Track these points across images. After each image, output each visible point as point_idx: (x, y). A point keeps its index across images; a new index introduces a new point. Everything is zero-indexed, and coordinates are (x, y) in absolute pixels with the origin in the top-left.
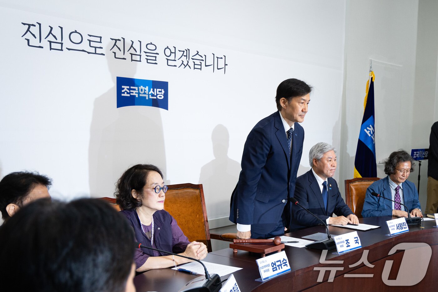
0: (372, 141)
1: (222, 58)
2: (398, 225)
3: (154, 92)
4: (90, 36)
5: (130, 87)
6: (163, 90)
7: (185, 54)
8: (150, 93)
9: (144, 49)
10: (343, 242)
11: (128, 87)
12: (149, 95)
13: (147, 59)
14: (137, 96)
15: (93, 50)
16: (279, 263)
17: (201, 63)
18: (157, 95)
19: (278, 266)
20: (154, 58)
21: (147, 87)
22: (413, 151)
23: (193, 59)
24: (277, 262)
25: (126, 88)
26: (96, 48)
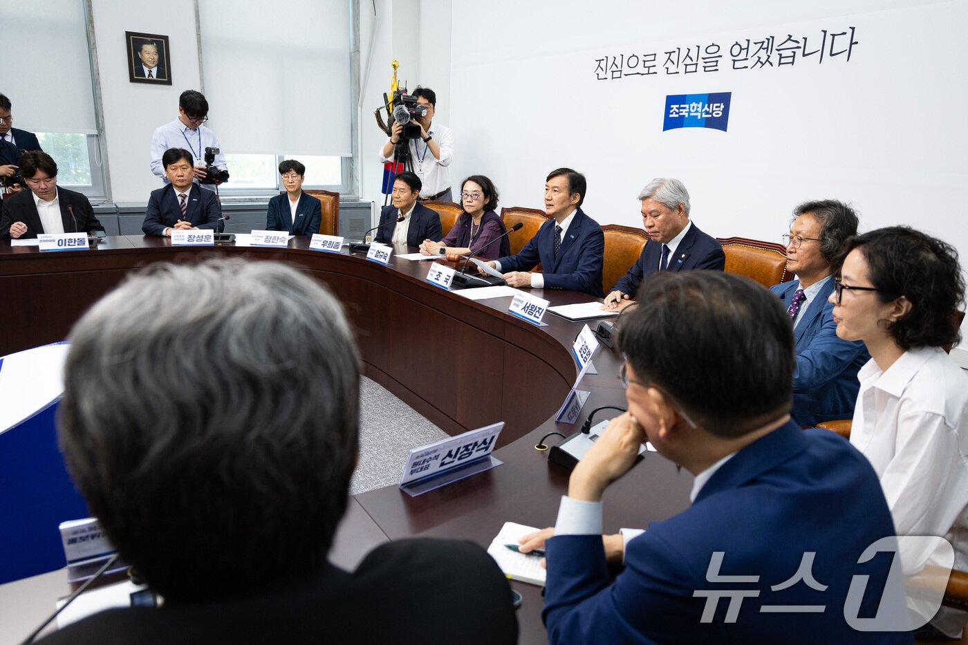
1: (844, 34)
2: (528, 305)
3: (709, 108)
4: (645, 56)
5: (680, 106)
6: (722, 104)
8: (703, 110)
9: (703, 54)
11: (678, 106)
12: (702, 113)
14: (687, 116)
15: (646, 71)
16: (381, 254)
17: (794, 53)
18: (713, 111)
20: (715, 64)
21: (701, 103)
23: (778, 50)
25: (675, 107)
26: (649, 67)
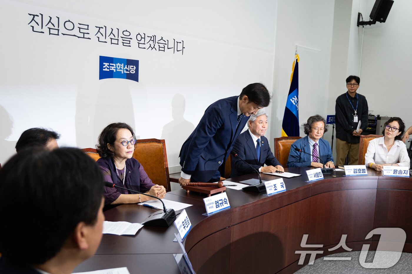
0: (296, 108)
1: (180, 43)
2: (315, 174)
3: (128, 68)
4: (80, 24)
5: (109, 64)
6: (135, 66)
7: (152, 39)
8: (125, 69)
9: (121, 35)
10: (272, 186)
12: (124, 70)
13: (123, 43)
14: (115, 71)
15: (82, 35)
16: (221, 202)
17: (164, 46)
18: (130, 70)
19: (220, 204)
20: (128, 42)
21: (123, 64)
22: (328, 116)
23: (158, 43)
24: (220, 200)
26: (84, 33)
